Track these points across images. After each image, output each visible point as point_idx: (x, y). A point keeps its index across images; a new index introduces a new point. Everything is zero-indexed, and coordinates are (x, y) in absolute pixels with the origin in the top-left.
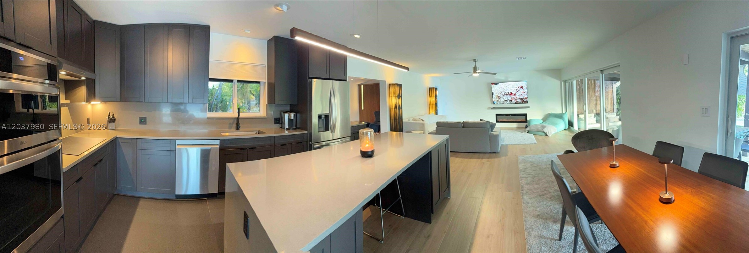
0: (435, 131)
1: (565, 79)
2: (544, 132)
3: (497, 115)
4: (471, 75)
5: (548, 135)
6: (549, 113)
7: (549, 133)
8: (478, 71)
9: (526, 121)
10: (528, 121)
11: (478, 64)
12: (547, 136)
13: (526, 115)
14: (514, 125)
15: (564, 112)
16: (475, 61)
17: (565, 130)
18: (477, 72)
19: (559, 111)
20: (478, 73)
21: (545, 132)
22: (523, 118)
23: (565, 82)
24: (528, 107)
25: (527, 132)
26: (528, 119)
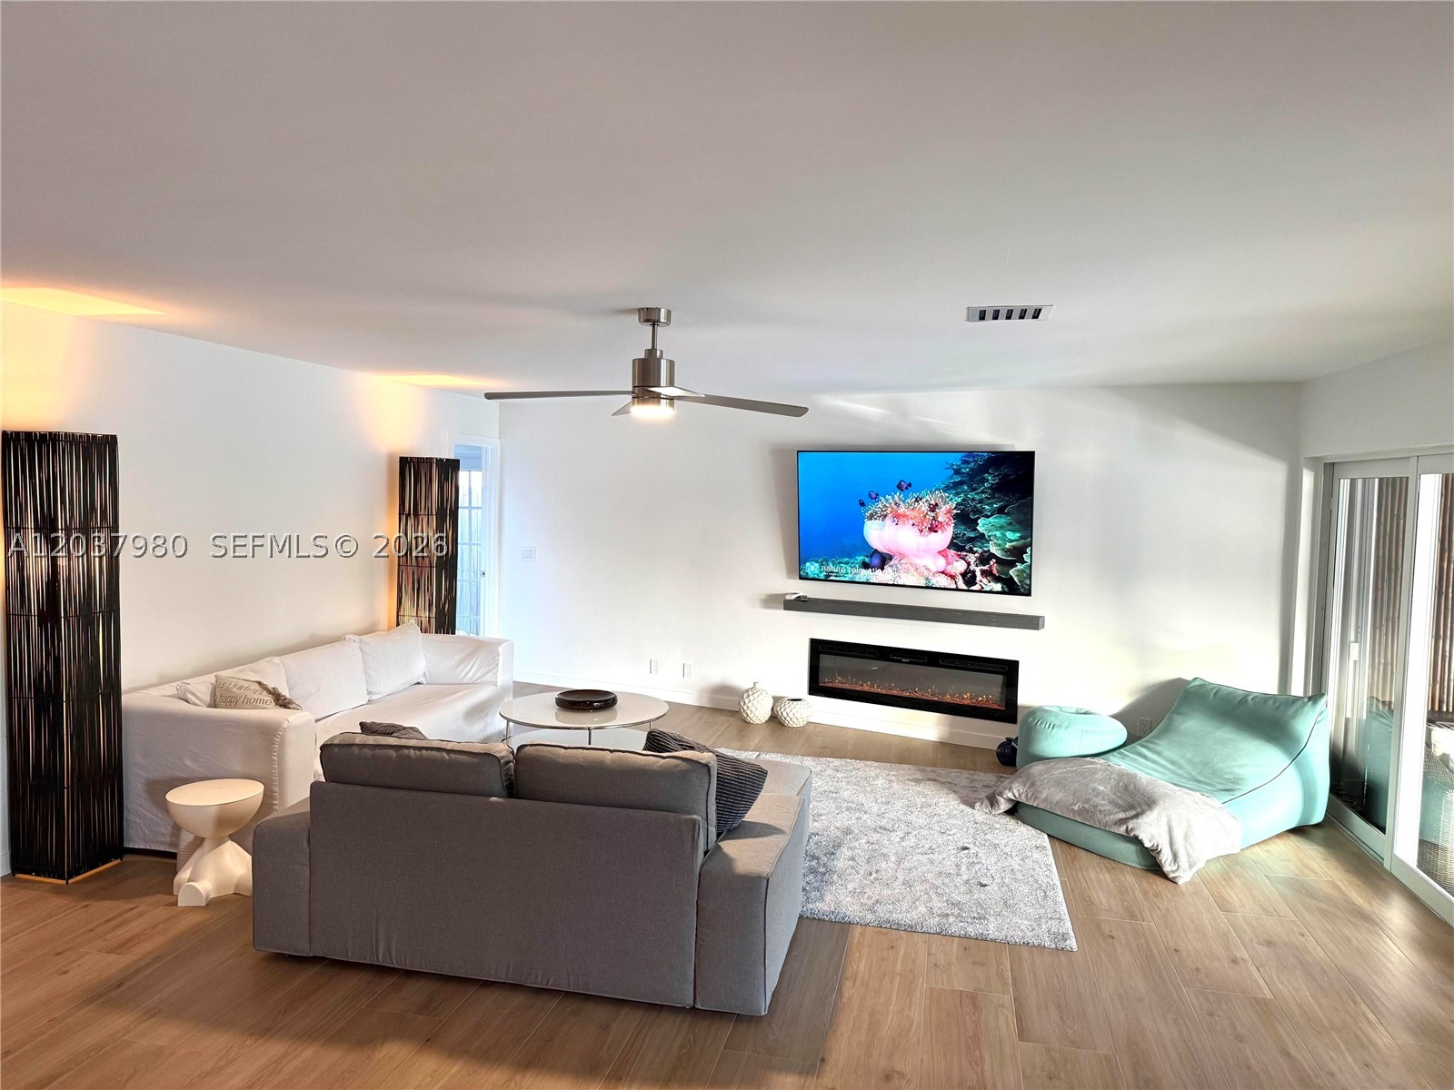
0: (307, 809)
1: (1330, 452)
2: (1137, 841)
3: (819, 648)
4: (624, 411)
5: (1167, 868)
6: (1180, 680)
7: (1175, 857)
8: (664, 390)
9: (1007, 711)
10: (1020, 717)
11: (670, 343)
12: (1160, 881)
13: (1007, 670)
14: (926, 727)
15: (1297, 688)
16: (650, 317)
17: (1299, 831)
18: (657, 398)
19: (1258, 678)
20: (671, 399)
21: (1147, 845)
22: (987, 691)
23: (1329, 471)
24: (1032, 623)
25: (1004, 806)
26: (1025, 698)
